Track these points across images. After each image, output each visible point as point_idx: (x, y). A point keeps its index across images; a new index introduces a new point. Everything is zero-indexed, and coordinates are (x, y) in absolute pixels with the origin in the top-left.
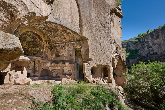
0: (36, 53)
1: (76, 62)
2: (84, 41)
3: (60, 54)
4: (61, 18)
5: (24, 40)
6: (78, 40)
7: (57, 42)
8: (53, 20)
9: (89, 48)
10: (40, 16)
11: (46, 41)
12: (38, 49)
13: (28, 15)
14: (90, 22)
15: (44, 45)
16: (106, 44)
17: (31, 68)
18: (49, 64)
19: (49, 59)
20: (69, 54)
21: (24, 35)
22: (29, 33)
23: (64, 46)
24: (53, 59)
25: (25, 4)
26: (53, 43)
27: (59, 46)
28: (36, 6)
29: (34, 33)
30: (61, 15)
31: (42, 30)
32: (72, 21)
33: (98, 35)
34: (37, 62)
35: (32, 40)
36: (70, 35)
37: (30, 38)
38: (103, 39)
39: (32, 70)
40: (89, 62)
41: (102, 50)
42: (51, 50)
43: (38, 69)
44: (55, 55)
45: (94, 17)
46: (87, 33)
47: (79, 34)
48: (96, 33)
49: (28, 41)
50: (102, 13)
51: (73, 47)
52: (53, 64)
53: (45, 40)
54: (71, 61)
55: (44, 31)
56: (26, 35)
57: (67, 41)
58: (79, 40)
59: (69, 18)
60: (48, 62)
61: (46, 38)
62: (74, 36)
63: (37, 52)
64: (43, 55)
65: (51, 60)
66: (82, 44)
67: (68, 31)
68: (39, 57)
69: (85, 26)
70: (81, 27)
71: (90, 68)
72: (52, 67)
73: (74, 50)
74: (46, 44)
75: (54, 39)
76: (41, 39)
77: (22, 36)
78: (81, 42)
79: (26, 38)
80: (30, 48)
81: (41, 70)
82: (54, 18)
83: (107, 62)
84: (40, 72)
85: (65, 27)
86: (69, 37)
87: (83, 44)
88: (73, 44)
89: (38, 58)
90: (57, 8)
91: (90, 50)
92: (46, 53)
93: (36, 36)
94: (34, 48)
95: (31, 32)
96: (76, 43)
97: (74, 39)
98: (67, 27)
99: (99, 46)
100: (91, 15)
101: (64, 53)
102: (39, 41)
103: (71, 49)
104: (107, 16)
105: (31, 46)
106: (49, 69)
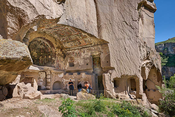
0: (47, 62)
1: (93, 72)
2: (103, 45)
3: (75, 63)
4: (75, 18)
5: (34, 48)
6: (96, 44)
7: (71, 48)
8: (65, 22)
9: (110, 54)
10: (51, 19)
11: (58, 48)
12: (50, 57)
13: (37, 18)
14: (111, 21)
15: (56, 53)
16: (132, 48)
17: (42, 80)
18: (62, 75)
19: (61, 69)
20: (85, 62)
21: (34, 42)
22: (40, 40)
23: (79, 53)
24: (66, 68)
25: (34, 7)
26: (66, 50)
27: (73, 53)
28: (46, 8)
29: (44, 39)
30: (74, 15)
31: (53, 35)
32: (89, 21)
33: (121, 37)
34: (48, 72)
35: (43, 47)
36: (86, 39)
37: (41, 45)
38: (128, 41)
39: (44, 83)
40: (110, 71)
41: (128, 56)
42: (64, 58)
43: (49, 80)
44: (69, 64)
45: (116, 14)
46: (107, 35)
47: (97, 37)
48: (119, 34)
49: (38, 49)
50: (126, 8)
51: (90, 53)
52: (67, 74)
53: (57, 46)
54: (89, 70)
55: (56, 36)
56: (36, 42)
57: (82, 46)
58: (98, 45)
59: (84, 19)
60: (61, 73)
61: (58, 44)
62: (91, 40)
63: (49, 61)
64: (55, 65)
65: (64, 71)
66: (101, 50)
67: (83, 34)
68: (51, 66)
69: (104, 26)
70: (100, 28)
71: (112, 80)
72: (65, 78)
73: (92, 57)
74: (59, 52)
75: (67, 45)
76: (52, 46)
77: (31, 43)
78: (99, 46)
79: (36, 45)
80: (41, 57)
81: (53, 82)
82: (67, 20)
83: (135, 72)
84: (52, 84)
85: (80, 29)
86: (85, 41)
87: (103, 49)
88: (90, 50)
89: (49, 68)
90: (69, 8)
91: (111, 57)
92: (58, 62)
93: (46, 43)
94: (45, 57)
95: (41, 38)
96: (93, 48)
97: (91, 44)
98: (82, 29)
99: (123, 51)
100: (112, 12)
101: (79, 62)
102: (50, 48)
103: (87, 57)
104: (133, 12)
105: (42, 54)
106: (63, 81)
